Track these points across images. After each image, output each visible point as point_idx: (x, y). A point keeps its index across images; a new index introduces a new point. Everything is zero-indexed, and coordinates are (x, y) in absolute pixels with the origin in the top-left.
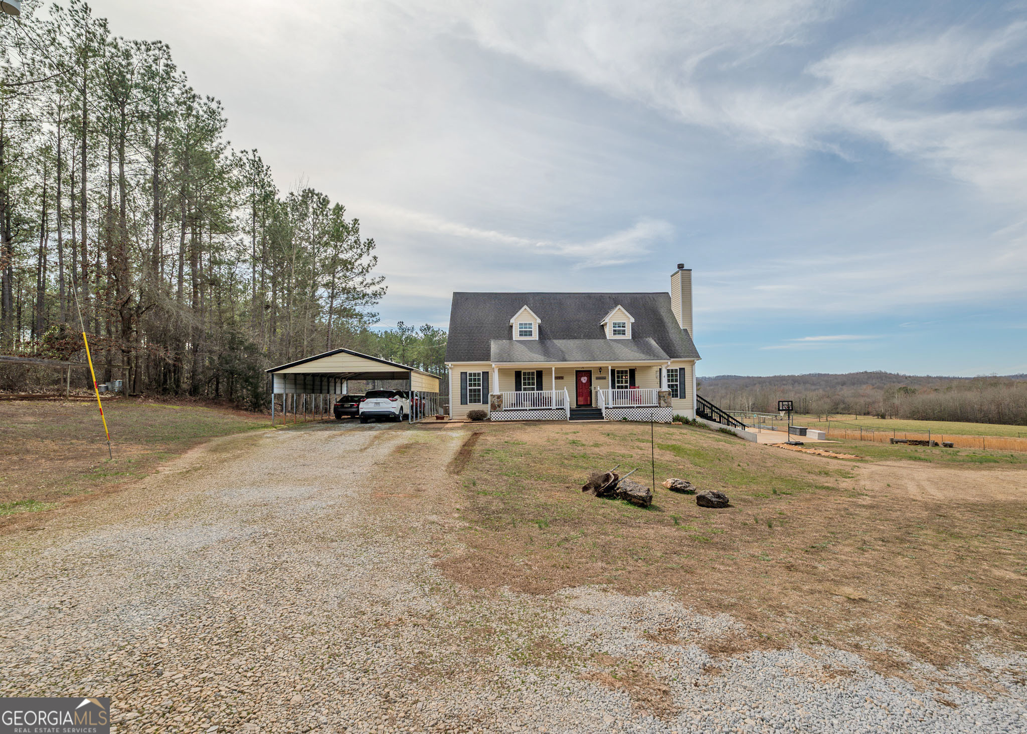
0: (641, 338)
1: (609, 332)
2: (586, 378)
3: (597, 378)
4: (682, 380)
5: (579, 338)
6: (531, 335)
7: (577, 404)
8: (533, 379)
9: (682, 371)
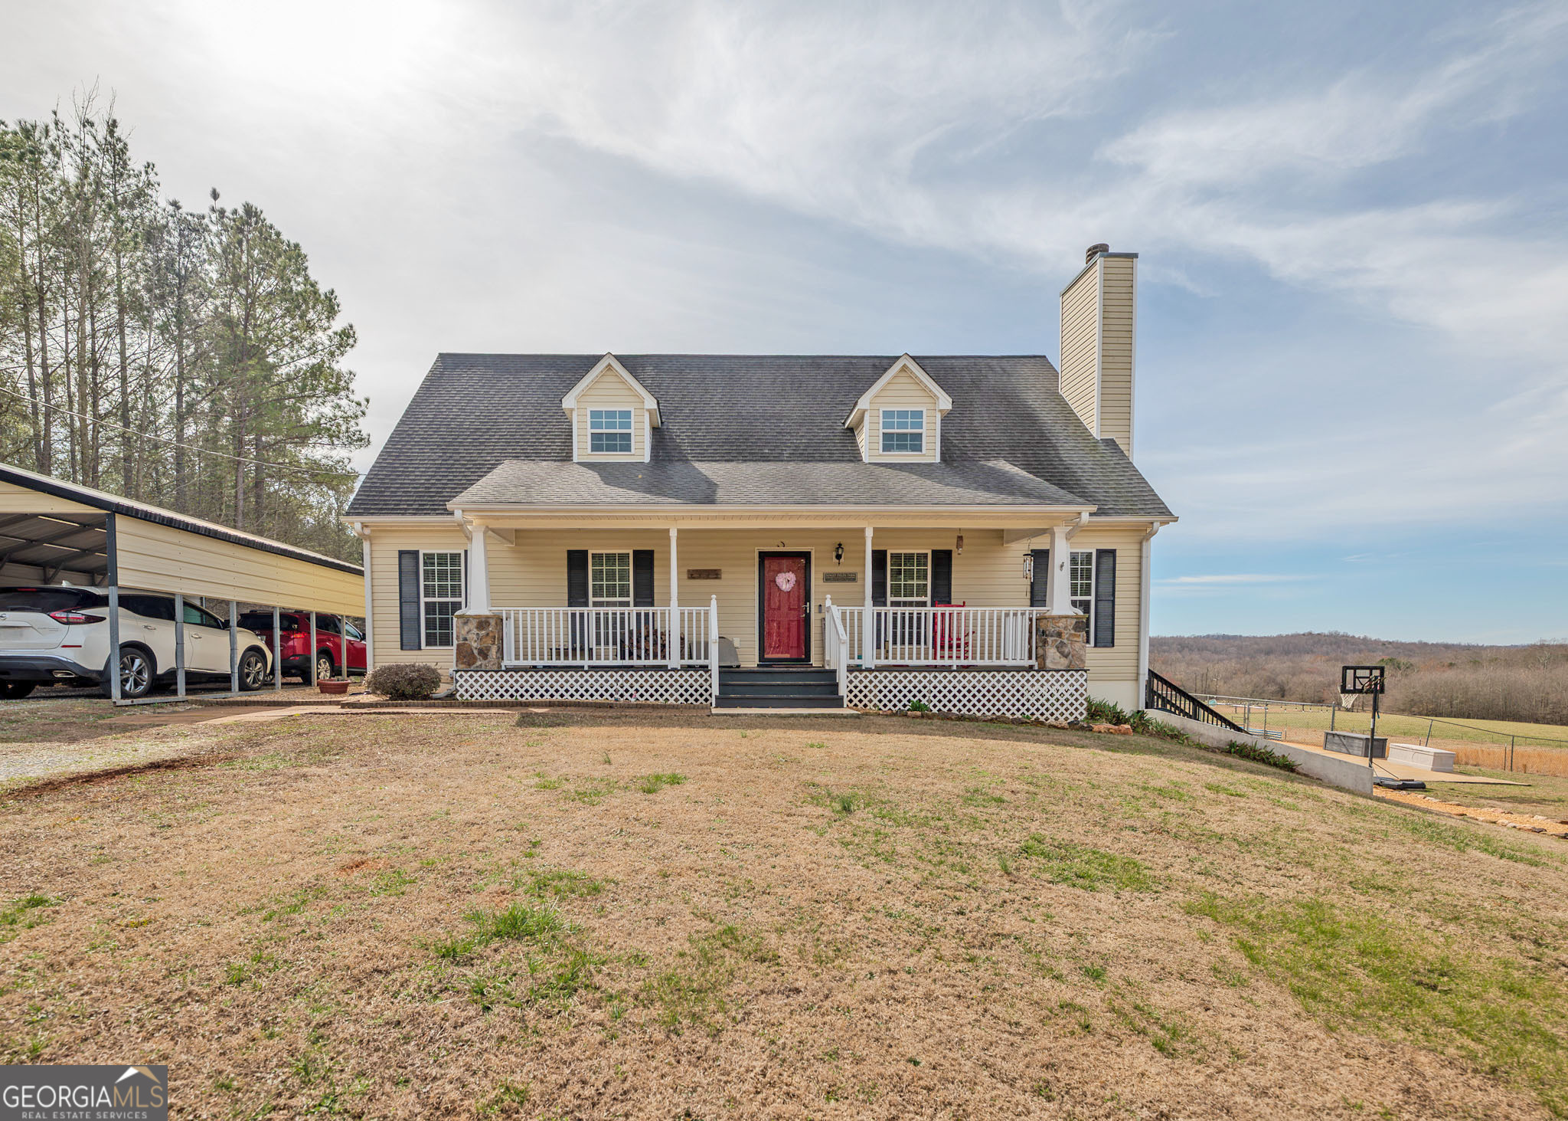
0: (972, 460)
1: (868, 443)
2: (791, 576)
3: (829, 578)
4: (1105, 589)
5: (778, 459)
6: (627, 448)
7: (761, 658)
8: (624, 576)
9: (1107, 562)
